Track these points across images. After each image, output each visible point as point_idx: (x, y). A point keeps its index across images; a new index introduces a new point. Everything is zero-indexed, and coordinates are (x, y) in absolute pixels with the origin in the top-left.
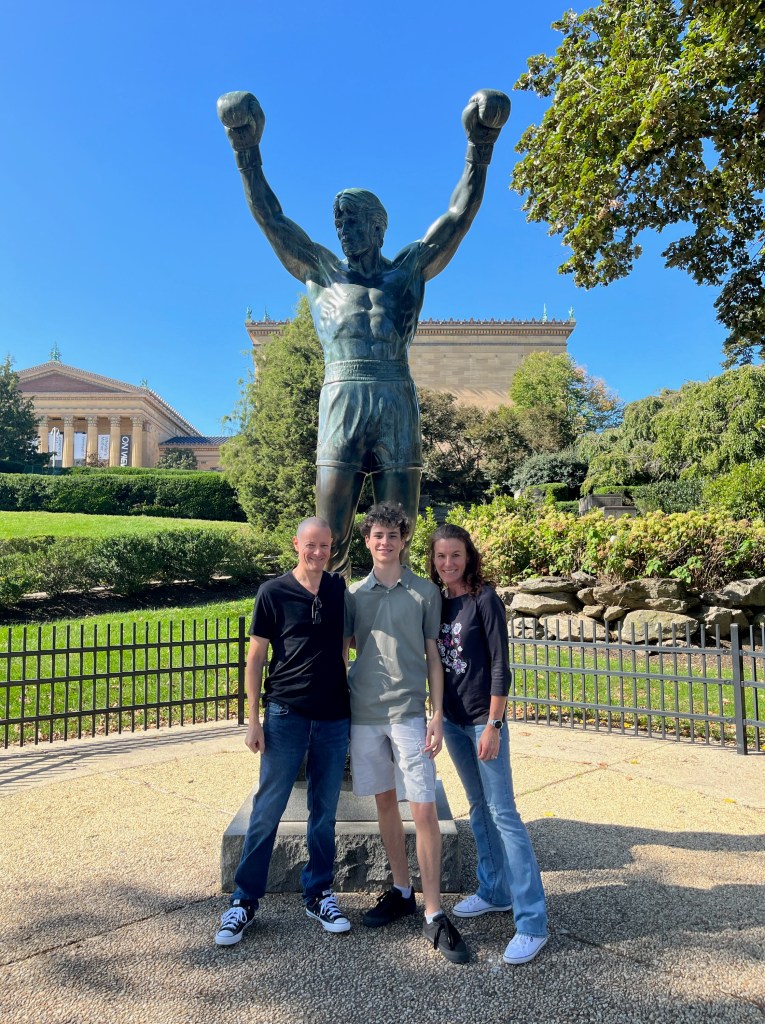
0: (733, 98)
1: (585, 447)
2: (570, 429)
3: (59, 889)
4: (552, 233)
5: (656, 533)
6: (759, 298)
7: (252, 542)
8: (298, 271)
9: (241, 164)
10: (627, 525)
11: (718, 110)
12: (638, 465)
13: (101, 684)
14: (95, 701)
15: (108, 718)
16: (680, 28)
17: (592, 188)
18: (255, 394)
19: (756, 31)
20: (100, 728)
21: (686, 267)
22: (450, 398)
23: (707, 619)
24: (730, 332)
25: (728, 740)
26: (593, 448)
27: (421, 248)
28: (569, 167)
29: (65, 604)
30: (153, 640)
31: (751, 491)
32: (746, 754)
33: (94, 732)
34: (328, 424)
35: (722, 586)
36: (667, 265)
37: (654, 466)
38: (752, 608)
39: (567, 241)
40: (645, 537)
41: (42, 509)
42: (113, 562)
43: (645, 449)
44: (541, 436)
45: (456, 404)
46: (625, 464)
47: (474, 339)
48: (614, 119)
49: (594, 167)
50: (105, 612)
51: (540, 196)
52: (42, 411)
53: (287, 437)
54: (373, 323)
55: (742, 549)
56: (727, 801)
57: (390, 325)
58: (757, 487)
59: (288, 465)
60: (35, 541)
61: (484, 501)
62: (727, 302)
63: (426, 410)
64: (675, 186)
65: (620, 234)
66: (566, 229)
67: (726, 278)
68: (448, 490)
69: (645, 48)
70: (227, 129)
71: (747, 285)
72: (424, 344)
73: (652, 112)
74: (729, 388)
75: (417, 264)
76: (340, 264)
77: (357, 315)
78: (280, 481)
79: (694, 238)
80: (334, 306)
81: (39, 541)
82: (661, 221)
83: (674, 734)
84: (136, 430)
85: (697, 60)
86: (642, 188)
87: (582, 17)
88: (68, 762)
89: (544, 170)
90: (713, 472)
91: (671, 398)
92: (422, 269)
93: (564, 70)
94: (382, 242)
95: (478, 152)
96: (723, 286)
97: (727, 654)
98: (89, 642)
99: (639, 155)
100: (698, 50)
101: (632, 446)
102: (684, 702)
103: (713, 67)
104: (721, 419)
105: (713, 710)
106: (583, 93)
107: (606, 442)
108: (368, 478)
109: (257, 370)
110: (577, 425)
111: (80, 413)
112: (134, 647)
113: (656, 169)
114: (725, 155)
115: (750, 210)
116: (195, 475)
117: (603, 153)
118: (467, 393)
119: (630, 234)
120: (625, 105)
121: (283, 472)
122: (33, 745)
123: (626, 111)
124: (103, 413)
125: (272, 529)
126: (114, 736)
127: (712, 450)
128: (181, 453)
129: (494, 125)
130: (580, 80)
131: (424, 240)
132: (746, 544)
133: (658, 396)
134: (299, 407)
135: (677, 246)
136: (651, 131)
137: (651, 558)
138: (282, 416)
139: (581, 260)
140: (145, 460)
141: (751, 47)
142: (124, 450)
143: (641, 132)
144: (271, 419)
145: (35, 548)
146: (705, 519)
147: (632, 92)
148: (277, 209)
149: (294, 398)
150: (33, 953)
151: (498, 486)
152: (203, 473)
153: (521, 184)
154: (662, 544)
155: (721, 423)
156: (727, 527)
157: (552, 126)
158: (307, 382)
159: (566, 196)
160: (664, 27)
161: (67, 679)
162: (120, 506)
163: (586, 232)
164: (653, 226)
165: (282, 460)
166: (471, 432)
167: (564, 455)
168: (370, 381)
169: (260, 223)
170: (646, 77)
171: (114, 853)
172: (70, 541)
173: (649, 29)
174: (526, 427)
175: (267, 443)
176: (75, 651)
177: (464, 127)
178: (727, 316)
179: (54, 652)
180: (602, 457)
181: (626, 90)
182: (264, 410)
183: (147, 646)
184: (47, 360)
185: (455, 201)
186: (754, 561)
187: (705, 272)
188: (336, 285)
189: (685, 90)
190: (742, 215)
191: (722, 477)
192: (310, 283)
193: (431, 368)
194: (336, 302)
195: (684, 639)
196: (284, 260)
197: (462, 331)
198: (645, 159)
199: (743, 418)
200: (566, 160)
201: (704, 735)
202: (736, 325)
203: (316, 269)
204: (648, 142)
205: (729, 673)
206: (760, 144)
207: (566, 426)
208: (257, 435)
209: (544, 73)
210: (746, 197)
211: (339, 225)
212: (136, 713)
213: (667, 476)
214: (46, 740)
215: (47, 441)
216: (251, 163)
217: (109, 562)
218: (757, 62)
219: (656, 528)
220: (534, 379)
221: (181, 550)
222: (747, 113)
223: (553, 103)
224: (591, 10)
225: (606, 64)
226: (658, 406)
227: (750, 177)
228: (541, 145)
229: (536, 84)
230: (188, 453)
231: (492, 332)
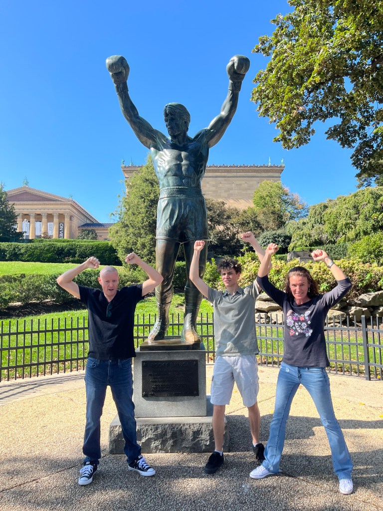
0: (359, 57)
1: (290, 228)
2: (282, 219)
3: (27, 453)
4: (271, 122)
5: (325, 270)
6: (372, 154)
7: (125, 276)
8: (147, 143)
9: (118, 91)
10: (311, 267)
11: (352, 63)
12: (316, 236)
13: (49, 349)
14: (45, 357)
15: (52, 366)
16: (333, 23)
17: (290, 100)
18: (126, 202)
19: (369, 25)
20: (48, 371)
21: (337, 139)
22: (223, 203)
23: (350, 313)
24: (359, 171)
25: (361, 373)
26: (294, 228)
27: (207, 132)
28: (280, 90)
29: (30, 309)
30: (75, 326)
31: (371, 249)
32: (370, 380)
33: (45, 373)
34: (161, 218)
35: (357, 296)
36: (328, 138)
37: (324, 237)
38: (373, 307)
39: (278, 127)
40: (320, 272)
41: (19, 260)
42: (55, 287)
43: (319, 228)
44: (268, 222)
45: (226, 206)
46: (310, 236)
47: (235, 174)
48: (301, 67)
49: (291, 91)
50: (51, 312)
51: (265, 104)
52: (19, 211)
53: (142, 224)
54: (183, 169)
55: (367, 278)
56: (361, 404)
57: (192, 170)
58: (374, 247)
59: (143, 237)
60: (15, 276)
61: (240, 255)
62: (357, 156)
63: (211, 210)
64: (331, 100)
65: (304, 123)
66: (277, 121)
67: (356, 145)
68: (223, 249)
69: (317, 33)
70: (111, 73)
71: (367, 148)
72: (210, 177)
73: (319, 64)
74: (360, 199)
75: (205, 140)
76: (167, 139)
77: (175, 165)
78: (139, 245)
79: (340, 125)
80: (164, 160)
81: (17, 277)
82: (325, 116)
83: (335, 370)
84: (67, 220)
85: (341, 39)
86: (315, 100)
87: (285, 18)
88: (32, 389)
89: (267, 92)
90: (352, 240)
91: (332, 203)
92: (208, 142)
93: (276, 44)
94: (188, 129)
95: (235, 85)
96: (355, 149)
97: (360, 330)
98: (42, 328)
99: (313, 85)
100: (342, 34)
101: (313, 227)
102: (339, 354)
103: (350, 42)
104: (356, 214)
105: (354, 358)
106: (286, 55)
107: (300, 225)
108: (182, 245)
109: (127, 190)
110: (285, 216)
111: (38, 212)
112: (65, 330)
113: (321, 92)
114: (356, 85)
115: (368, 112)
116: (96, 243)
117: (296, 84)
118: (232, 201)
119: (309, 123)
120: (306, 61)
121: (140, 241)
122: (14, 380)
123: (307, 64)
124: (50, 212)
125: (135, 270)
126: (55, 375)
127: (352, 228)
128: (89, 231)
129: (242, 72)
130: (284, 48)
131: (209, 128)
132: (369, 275)
133: (326, 202)
134: (148, 208)
135: (332, 129)
136: (319, 73)
137: (323, 283)
138: (140, 213)
139: (284, 135)
140: (71, 235)
141: (367, 33)
142: (61, 231)
143: (314, 74)
144: (134, 214)
145: (15, 280)
146: (349, 263)
147: (310, 54)
148: (136, 113)
149: (145, 204)
150: (14, 486)
151: (247, 247)
152: (100, 242)
153: (256, 98)
154: (328, 276)
155: (356, 216)
156: (360, 267)
157: (271, 70)
158: (152, 196)
159: (278, 105)
160: (325, 22)
161: (31, 347)
162: (58, 258)
163: (287, 123)
164: (320, 119)
165: (140, 235)
166: (233, 220)
167: (279, 232)
168: (183, 197)
169: (127, 119)
170: (317, 47)
171: (55, 435)
172: (33, 276)
173: (318, 23)
174: (261, 218)
175: (132, 226)
176: (35, 332)
177: (227, 73)
178: (357, 163)
179: (25, 333)
180: (298, 232)
181: (307, 53)
182: (131, 210)
183: (72, 330)
184: (22, 185)
185: (224, 109)
186: (373, 284)
187: (346, 142)
188: (165, 150)
189: (335, 54)
190: (364, 114)
191: (357, 242)
192: (152, 149)
193: (214, 189)
194: (165, 159)
195: (339, 323)
196: (139, 137)
197: (230, 170)
198: (316, 87)
199: (367, 213)
200: (278, 87)
201: (349, 370)
202: (361, 168)
203: (155, 142)
204: (318, 79)
205: (361, 340)
206: (372, 79)
207: (280, 217)
208: (127, 222)
209: (267, 45)
210: (366, 105)
211: (166, 121)
212: (66, 363)
213: (331, 242)
214: (21, 377)
215: (21, 226)
216: (123, 90)
217: (53, 287)
218: (371, 40)
220: (264, 194)
221: (89, 281)
222: (366, 65)
223: (271, 60)
224: (290, 14)
225: (297, 40)
226: (326, 207)
227: (367, 95)
228: (265, 80)
229: (263, 50)
230: (93, 232)
231: (244, 171)
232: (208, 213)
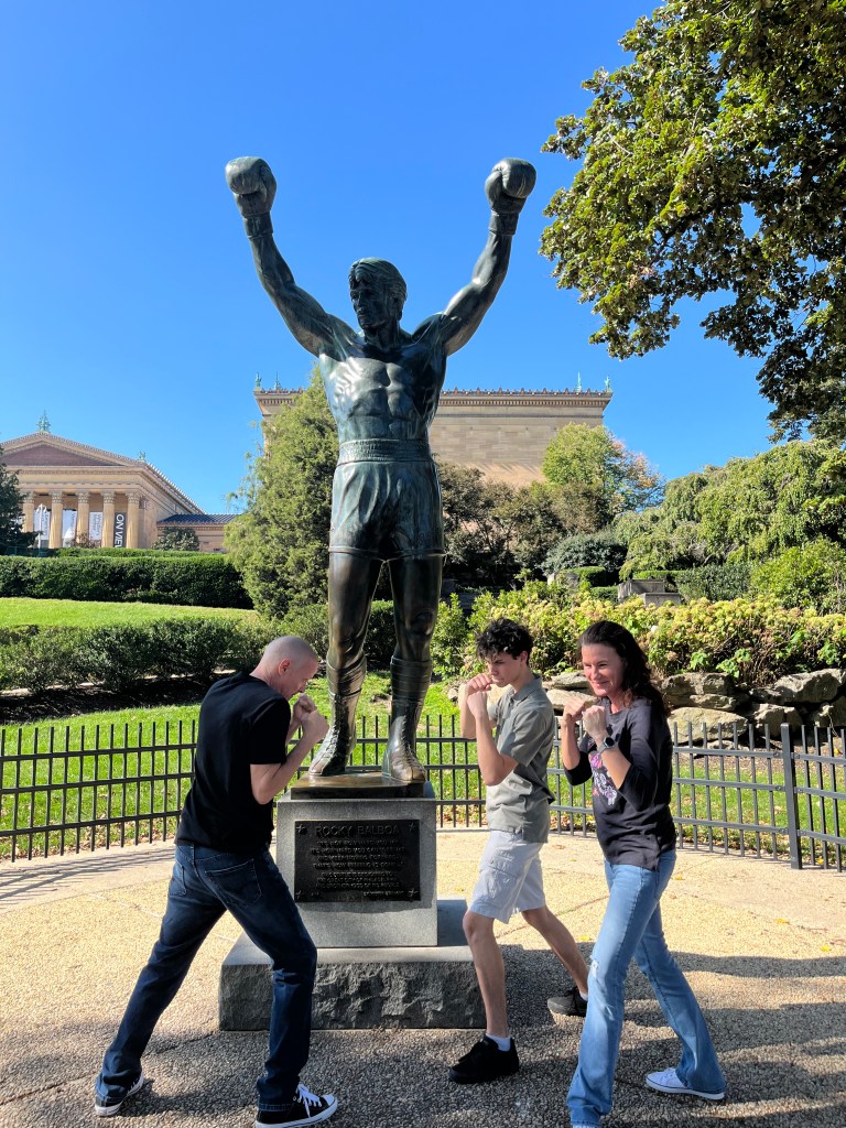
0: (774, 160)
1: (624, 528)
2: (607, 508)
3: (38, 1026)
4: (584, 300)
5: (701, 623)
6: (805, 370)
7: (259, 631)
8: (311, 344)
9: (250, 231)
10: (670, 614)
11: (759, 173)
12: (681, 547)
13: (88, 792)
14: (80, 812)
15: (94, 832)
16: (718, 88)
17: (623, 254)
18: (263, 469)
19: (796, 92)
20: (86, 842)
21: (727, 337)
22: (477, 473)
23: (757, 718)
24: (774, 407)
25: (781, 852)
26: (633, 528)
27: (442, 320)
28: (601, 232)
29: (47, 703)
30: (147, 742)
31: (803, 576)
32: (801, 868)
33: (78, 847)
34: (342, 507)
35: (773, 681)
36: (707, 335)
37: (699, 548)
38: (805, 705)
39: (597, 309)
40: (689, 627)
41: (25, 595)
42: (104, 655)
43: (689, 530)
44: (576, 515)
45: (484, 480)
46: (668, 546)
47: (502, 410)
48: (645, 184)
49: (625, 234)
50: (94, 711)
51: (570, 262)
52: (29, 486)
53: (298, 516)
54: (390, 400)
55: (794, 641)
56: (779, 921)
57: (409, 402)
58: (809, 572)
59: (300, 547)
60: (16, 631)
61: (514, 587)
62: (771, 375)
63: (450, 487)
64: (714, 253)
65: (656, 302)
66: (597, 297)
67: (769, 350)
68: (475, 574)
69: (682, 109)
70: (236, 195)
71: (792, 357)
72: (448, 415)
73: (685, 177)
74: (777, 466)
75: (438, 338)
76: (356, 337)
77: (374, 391)
78: (290, 564)
79: (734, 308)
80: (349, 382)
81: (21, 631)
82: (700, 289)
83: (722, 846)
84: (132, 507)
85: (735, 122)
86: (679, 254)
87: (614, 77)
88: (49, 882)
89: (574, 235)
90: (761, 556)
91: (716, 475)
92: (444, 342)
93: (594, 132)
94: (400, 314)
95: (503, 222)
96: (766, 358)
97: (779, 757)
98: (75, 746)
99: (672, 222)
100: (737, 111)
101: (675, 527)
102: (732, 810)
103: (753, 128)
104: (770, 499)
105: (765, 819)
106: (614, 156)
107: (647, 522)
108: (385, 565)
109: (266, 443)
110: (614, 503)
111: (70, 488)
112: (126, 751)
113: (692, 236)
114: (767, 221)
115: (794, 279)
116: (196, 557)
117: (635, 219)
118: (496, 469)
119: (667, 303)
120: (659, 169)
121: (294, 554)
122: (9, 862)
123: (659, 175)
124: (96, 488)
125: (281, 617)
126: (101, 852)
127: (761, 531)
128: (181, 532)
129: (519, 194)
130: (611, 142)
131: (446, 312)
132: (797, 635)
133: (703, 472)
134: (312, 483)
135: (717, 315)
136: (684, 196)
137: (696, 650)
138: (294, 493)
139: (613, 329)
140: (141, 540)
141: (792, 108)
142: (119, 530)
143: (674, 197)
144: (281, 496)
145: (16, 638)
146: (753, 608)
147: (666, 155)
148: (289, 279)
149: (306, 473)
150: (8, 1099)
151: (529, 571)
152: (205, 555)
153: (550, 249)
154: (708, 635)
155: (770, 503)
156: (777, 616)
157: (582, 190)
158: (321, 457)
159: (597, 263)
160: (701, 86)
161: (50, 788)
162: (113, 592)
163: (617, 301)
164: (691, 295)
165: (293, 541)
166: (500, 511)
167: (601, 536)
168: (388, 461)
169: (271, 293)
170: (681, 139)
171: (99, 986)
172: (56, 631)
173: (686, 88)
174: (559, 506)
175: (276, 522)
176: (59, 755)
177: (487, 196)
178: (770, 390)
179: (35, 757)
180: (642, 538)
181: (660, 153)
182: (274, 487)
183: (140, 750)
184: (35, 430)
185: (479, 272)
186: (807, 653)
187: (746, 343)
188: (351, 359)
189: (721, 154)
190: (785, 283)
191: (772, 561)
192: (323, 357)
193: (456, 441)
194: (351, 377)
195: (731, 739)
196: (295, 332)
197: (490, 402)
198: (680, 226)
199: (794, 497)
200: (597, 226)
201: (756, 846)
202: (780, 399)
203: (331, 342)
204: (682, 208)
205: (780, 778)
206: (802, 209)
207: (602, 504)
208: (266, 514)
209: (574, 135)
210: (789, 264)
211: (354, 296)
212: (127, 825)
213: (713, 559)
214: (25, 857)
215: (33, 519)
216: (261, 230)
217: (99, 654)
218: (800, 123)
219: (701, 618)
220: (568, 453)
221: (179, 642)
222: (790, 177)
223: (583, 167)
224: (624, 68)
225: (640, 125)
226: (702, 483)
227: (792, 243)
228: (571, 209)
229: (565, 146)
230: (189, 533)
231: (523, 403)
232: (444, 494)
